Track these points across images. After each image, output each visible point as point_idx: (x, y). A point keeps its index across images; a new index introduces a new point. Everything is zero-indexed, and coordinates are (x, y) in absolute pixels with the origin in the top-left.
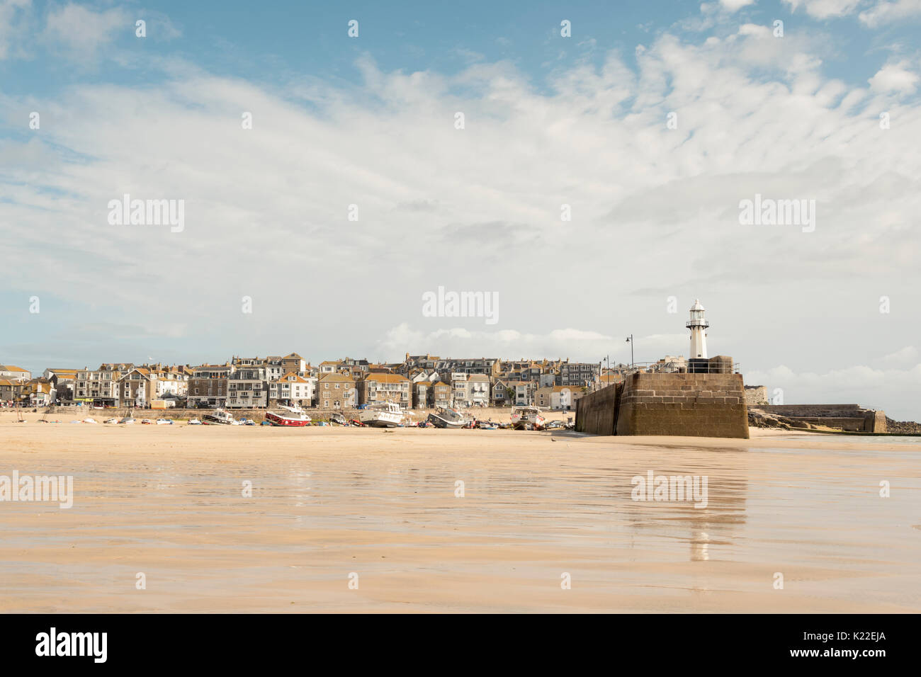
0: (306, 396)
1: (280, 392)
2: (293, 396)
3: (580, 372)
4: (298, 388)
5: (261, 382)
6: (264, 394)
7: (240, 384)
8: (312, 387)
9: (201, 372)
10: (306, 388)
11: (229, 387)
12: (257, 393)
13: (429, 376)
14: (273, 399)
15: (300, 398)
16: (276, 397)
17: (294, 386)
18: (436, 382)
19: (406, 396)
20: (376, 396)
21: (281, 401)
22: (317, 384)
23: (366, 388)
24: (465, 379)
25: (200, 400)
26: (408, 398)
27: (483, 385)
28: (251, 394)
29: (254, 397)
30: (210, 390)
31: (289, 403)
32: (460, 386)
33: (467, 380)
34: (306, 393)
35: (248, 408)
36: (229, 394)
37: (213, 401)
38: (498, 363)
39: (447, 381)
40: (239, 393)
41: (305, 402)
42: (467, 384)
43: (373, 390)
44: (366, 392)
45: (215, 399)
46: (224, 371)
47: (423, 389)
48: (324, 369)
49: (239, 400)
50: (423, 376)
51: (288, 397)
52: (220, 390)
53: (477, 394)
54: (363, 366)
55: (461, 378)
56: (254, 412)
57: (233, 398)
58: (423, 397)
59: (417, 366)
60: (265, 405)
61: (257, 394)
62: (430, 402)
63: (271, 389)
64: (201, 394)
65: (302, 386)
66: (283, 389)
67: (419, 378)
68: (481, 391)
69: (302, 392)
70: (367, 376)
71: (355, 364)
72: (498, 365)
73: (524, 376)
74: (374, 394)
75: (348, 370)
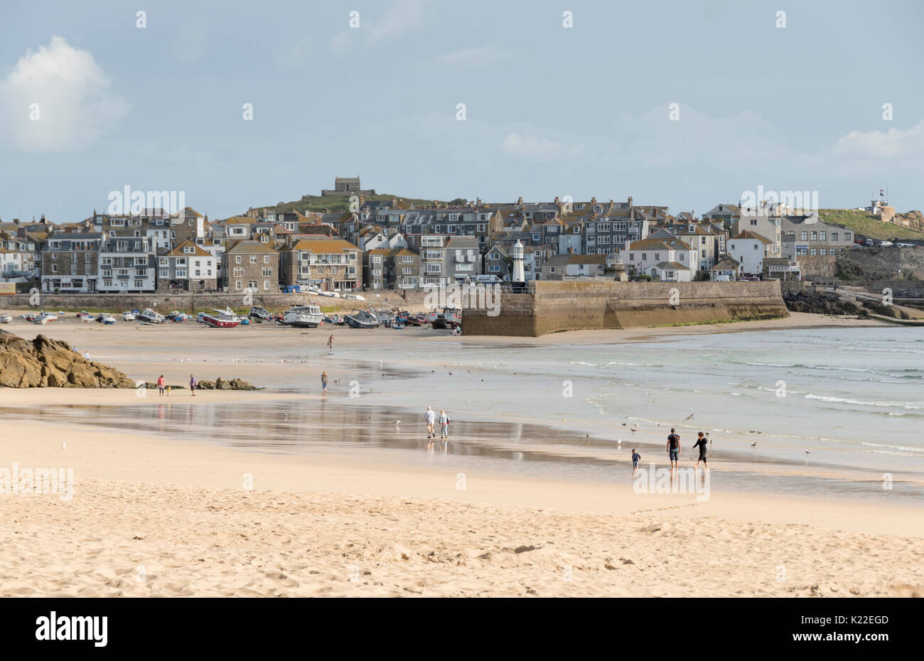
0: (209, 274)
1: (173, 268)
2: (192, 275)
3: (612, 233)
4: (198, 264)
5: (147, 256)
6: (150, 272)
7: (116, 258)
8: (215, 260)
9: (59, 241)
10: (209, 263)
11: (101, 262)
12: (141, 271)
13: (390, 238)
14: (165, 280)
15: (201, 277)
16: (167, 277)
17: (192, 260)
18: (398, 249)
19: (352, 271)
20: (309, 273)
21: (174, 283)
22: (224, 256)
23: (294, 261)
24: (442, 244)
25: (59, 280)
26: (356, 276)
27: (470, 253)
28: (132, 273)
29: (136, 277)
30: (74, 267)
31: (185, 284)
32: (434, 256)
33: (445, 246)
34: (209, 271)
35: (130, 292)
36: (101, 272)
37: (78, 283)
38: (499, 214)
39: (414, 249)
40: (116, 273)
41: (209, 283)
42: (444, 253)
43: (304, 264)
44: (294, 267)
45: (81, 280)
46: (92, 240)
47: (377, 260)
48: (231, 230)
49: (115, 281)
50: (380, 240)
51: (185, 277)
52: (87, 267)
53: (459, 268)
54: (290, 223)
55: (435, 244)
56: (140, 299)
57: (108, 280)
58: (378, 273)
59: (373, 220)
60: (152, 288)
61: (141, 273)
62: (390, 281)
63: (160, 266)
64: (62, 272)
65: (203, 260)
66: (177, 266)
67: (373, 244)
68: (466, 262)
69: (204, 269)
70: (295, 243)
71: (277, 219)
72: (499, 219)
73: (536, 237)
74: (305, 270)
75: (268, 233)
